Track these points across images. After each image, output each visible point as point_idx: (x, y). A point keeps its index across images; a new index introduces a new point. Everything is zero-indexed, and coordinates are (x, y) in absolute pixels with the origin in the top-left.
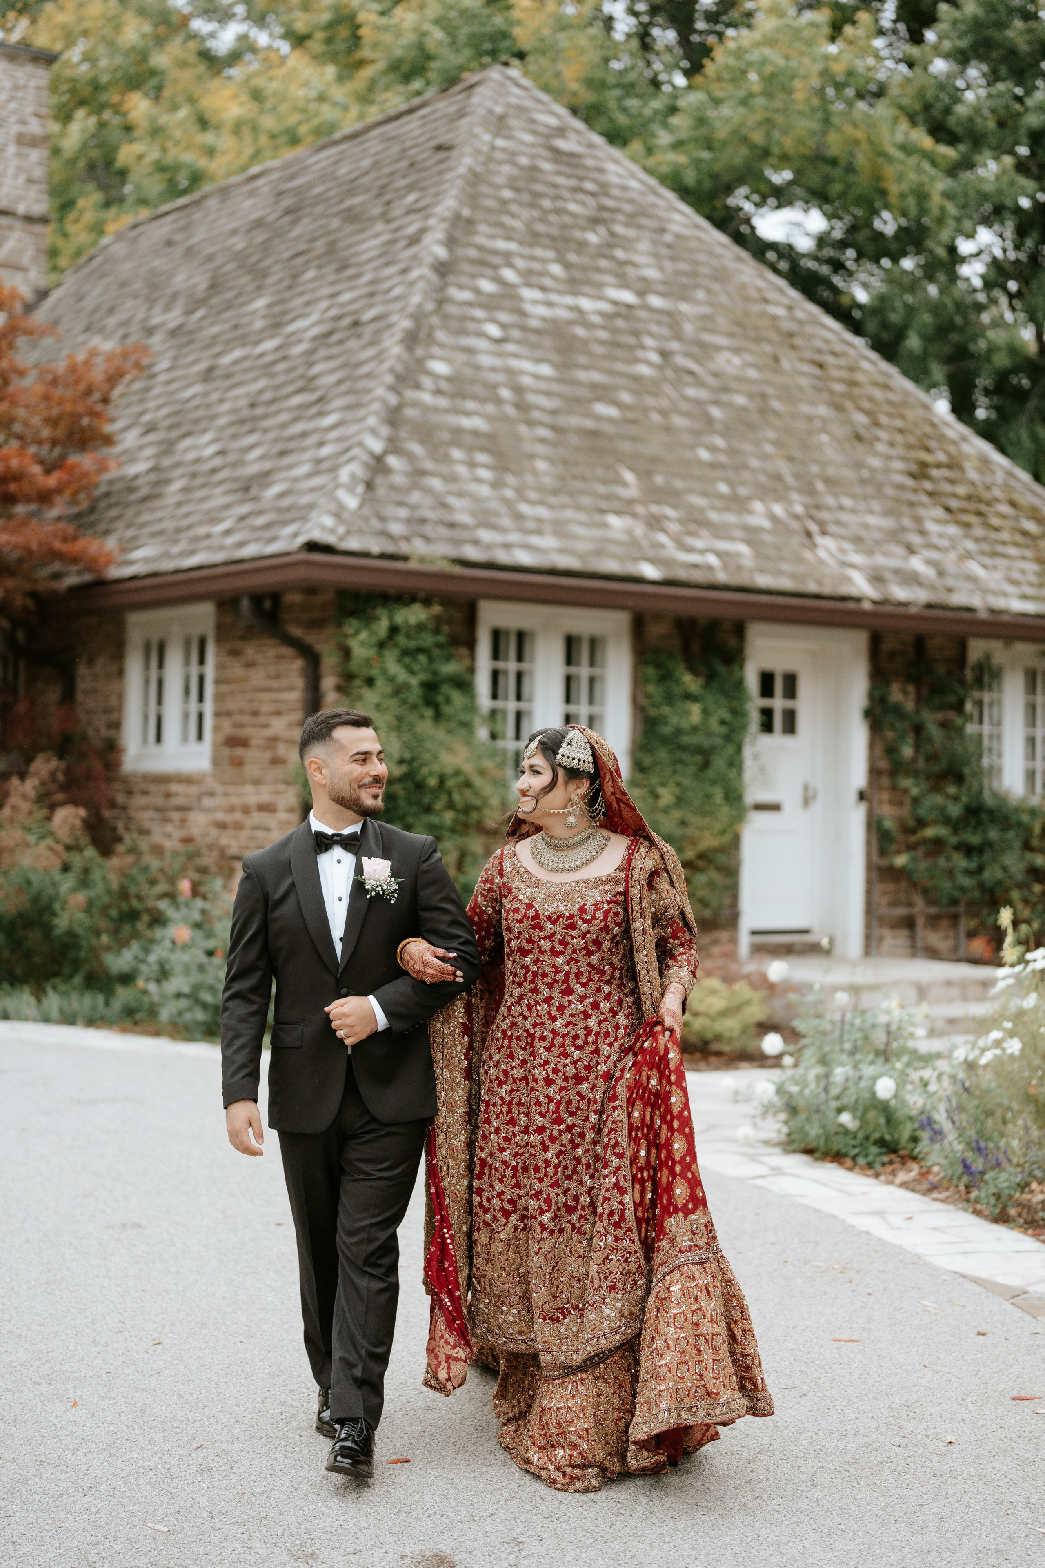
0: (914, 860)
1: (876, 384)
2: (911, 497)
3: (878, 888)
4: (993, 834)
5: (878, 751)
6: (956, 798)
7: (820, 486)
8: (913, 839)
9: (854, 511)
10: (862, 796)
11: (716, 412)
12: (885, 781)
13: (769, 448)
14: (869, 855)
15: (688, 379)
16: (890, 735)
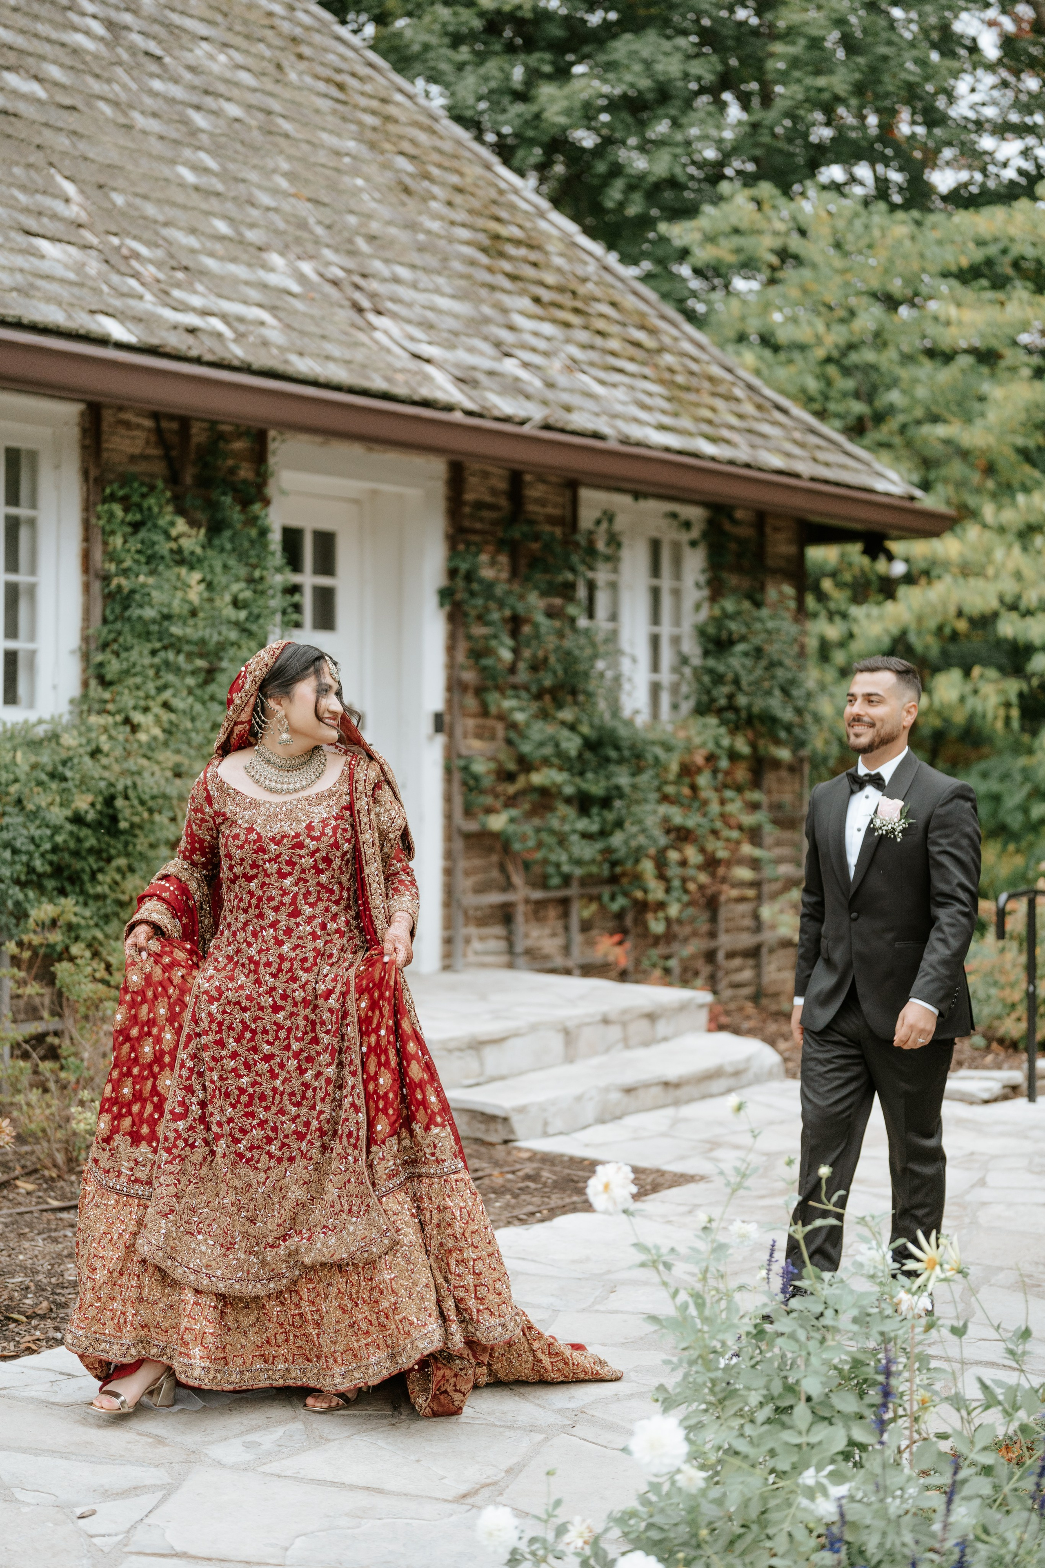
0: (512, 820)
1: (416, 124)
2: (487, 277)
3: (462, 864)
4: (623, 780)
5: (461, 657)
6: (572, 727)
7: (362, 244)
8: (511, 789)
9: (414, 286)
10: (440, 723)
11: (199, 120)
12: (471, 702)
13: (284, 184)
14: (448, 816)
15: (153, 68)
16: (479, 630)
